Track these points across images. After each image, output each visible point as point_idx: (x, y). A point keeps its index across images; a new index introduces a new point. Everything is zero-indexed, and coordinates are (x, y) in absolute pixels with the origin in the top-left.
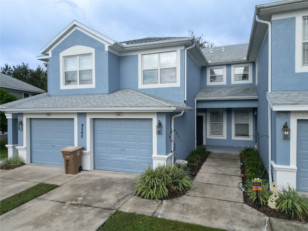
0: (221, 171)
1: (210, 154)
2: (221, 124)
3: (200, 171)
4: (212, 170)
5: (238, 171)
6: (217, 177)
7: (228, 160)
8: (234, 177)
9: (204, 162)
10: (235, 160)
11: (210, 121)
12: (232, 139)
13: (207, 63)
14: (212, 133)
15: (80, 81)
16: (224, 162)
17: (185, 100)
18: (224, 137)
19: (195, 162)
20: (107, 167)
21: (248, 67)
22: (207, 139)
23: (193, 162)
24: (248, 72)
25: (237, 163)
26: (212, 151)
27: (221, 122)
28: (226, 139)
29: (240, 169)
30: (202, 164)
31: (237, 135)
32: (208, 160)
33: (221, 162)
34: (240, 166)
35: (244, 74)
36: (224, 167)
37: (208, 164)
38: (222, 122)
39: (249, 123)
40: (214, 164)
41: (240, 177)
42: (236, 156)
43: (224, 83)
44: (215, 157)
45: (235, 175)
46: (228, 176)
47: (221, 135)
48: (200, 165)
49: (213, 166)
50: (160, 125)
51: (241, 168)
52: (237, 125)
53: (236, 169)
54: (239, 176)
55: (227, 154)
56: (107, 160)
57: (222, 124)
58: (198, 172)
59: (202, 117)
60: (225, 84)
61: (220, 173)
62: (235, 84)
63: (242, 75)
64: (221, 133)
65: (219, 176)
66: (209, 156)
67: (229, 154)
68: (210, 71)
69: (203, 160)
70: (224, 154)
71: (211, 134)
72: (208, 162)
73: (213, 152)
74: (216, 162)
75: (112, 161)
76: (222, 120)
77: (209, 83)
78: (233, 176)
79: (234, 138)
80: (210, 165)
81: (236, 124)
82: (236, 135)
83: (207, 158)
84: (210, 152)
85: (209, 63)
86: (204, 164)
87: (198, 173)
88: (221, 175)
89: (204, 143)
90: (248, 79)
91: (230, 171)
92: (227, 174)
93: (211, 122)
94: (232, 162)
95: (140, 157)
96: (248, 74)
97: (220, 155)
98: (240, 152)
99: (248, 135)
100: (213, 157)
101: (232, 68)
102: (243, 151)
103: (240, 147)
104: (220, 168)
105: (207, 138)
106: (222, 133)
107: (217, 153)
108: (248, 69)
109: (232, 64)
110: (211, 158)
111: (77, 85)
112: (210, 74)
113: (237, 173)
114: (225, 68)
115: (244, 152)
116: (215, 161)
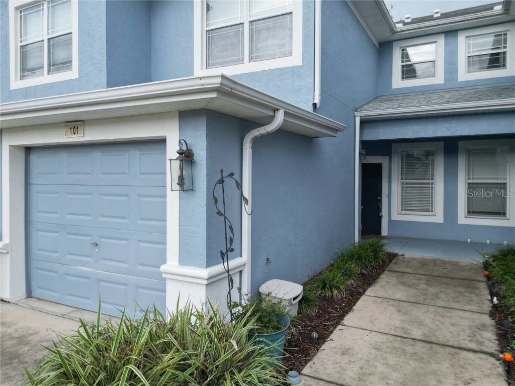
0: (420, 324)
1: (394, 261)
2: (428, 184)
3: (348, 319)
4: (390, 319)
5: (483, 327)
6: (404, 351)
7: (446, 280)
8: (471, 355)
9: (370, 285)
10: (468, 284)
11: (400, 177)
12: (459, 223)
13: (393, 31)
14: (406, 206)
15: (49, 65)
16: (432, 290)
17: (317, 101)
18: (438, 217)
19: (338, 288)
20: (56, 294)
21: (505, 34)
22: (391, 222)
23: (330, 287)
24: (505, 47)
25: (477, 295)
26: (401, 253)
27: (429, 179)
28: (442, 222)
29: (488, 321)
30: (361, 294)
31: (471, 212)
32: (385, 278)
33: (423, 286)
34: (487, 307)
35: (492, 55)
36: (432, 309)
37: (381, 293)
38: (433, 179)
39: (507, 181)
40: (400, 293)
41: (493, 360)
42: (471, 268)
43: (439, 79)
44: (408, 270)
45: (473, 346)
46: (448, 350)
47: (428, 211)
48: (355, 296)
49: (396, 303)
50: (186, 156)
51: (492, 315)
52: (471, 186)
53: (476, 316)
54: (492, 355)
55: (444, 262)
56: (56, 272)
57: (432, 184)
58: (338, 324)
59: (379, 166)
60: (442, 82)
61: (417, 333)
62: (467, 82)
63: (488, 58)
64: (428, 207)
65: (409, 349)
66: (392, 266)
67: (452, 263)
68: (401, 52)
69: (369, 280)
70: (434, 262)
71: (402, 210)
72: (382, 287)
73: (403, 255)
74: (409, 286)
75: (68, 277)
76: (433, 175)
77: (398, 82)
78: (465, 353)
79: (463, 219)
80: (385, 295)
81: (469, 184)
82: (469, 212)
83: (383, 271)
84: (397, 254)
85: (398, 30)
86: (368, 292)
87: (339, 327)
88: (419, 344)
89: (385, 232)
90: (504, 66)
91: (453, 325)
92: (441, 340)
93: (402, 179)
94: (461, 289)
95: (140, 268)
96: (504, 53)
97: (424, 263)
98: (484, 257)
99: (504, 214)
100: (402, 269)
101: (462, 39)
102: (494, 256)
103: (483, 245)
104: (419, 313)
105: (393, 218)
106: (432, 207)
107: (414, 259)
108: (505, 40)
109: (461, 30)
110: (395, 274)
111: (43, 75)
112: (401, 60)
113: (478, 337)
114: (441, 41)
115: (495, 258)
116: (404, 284)
